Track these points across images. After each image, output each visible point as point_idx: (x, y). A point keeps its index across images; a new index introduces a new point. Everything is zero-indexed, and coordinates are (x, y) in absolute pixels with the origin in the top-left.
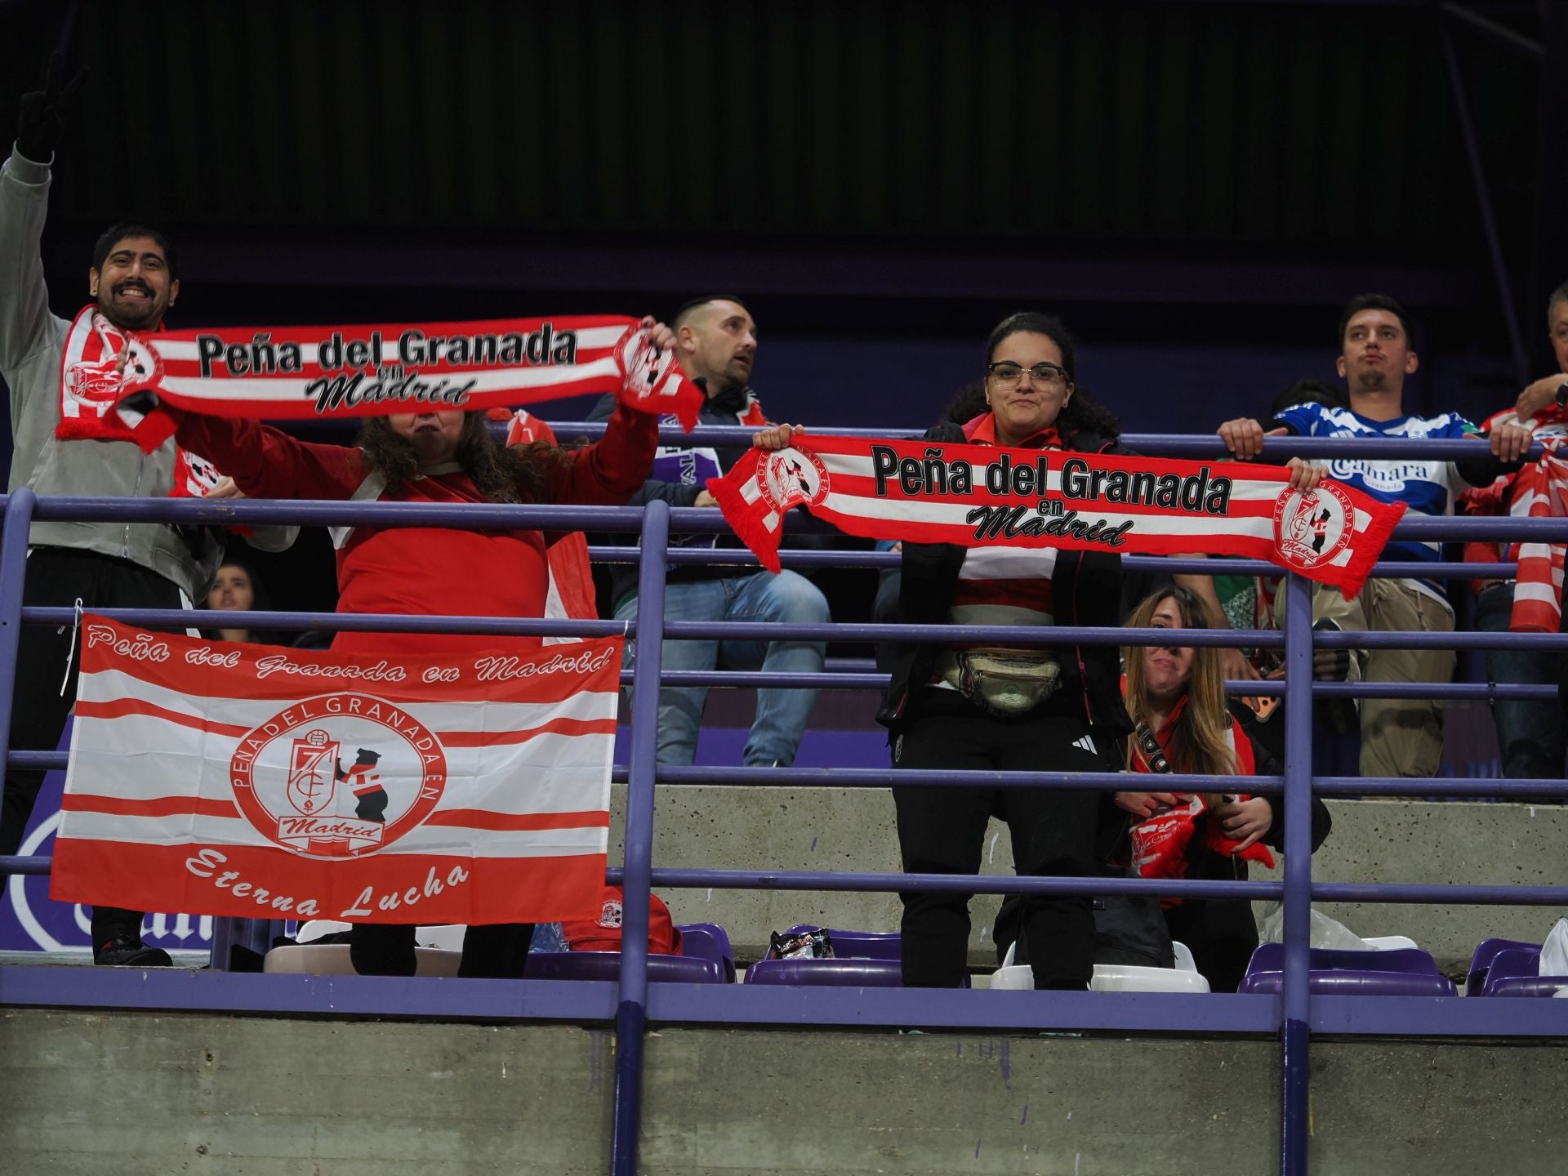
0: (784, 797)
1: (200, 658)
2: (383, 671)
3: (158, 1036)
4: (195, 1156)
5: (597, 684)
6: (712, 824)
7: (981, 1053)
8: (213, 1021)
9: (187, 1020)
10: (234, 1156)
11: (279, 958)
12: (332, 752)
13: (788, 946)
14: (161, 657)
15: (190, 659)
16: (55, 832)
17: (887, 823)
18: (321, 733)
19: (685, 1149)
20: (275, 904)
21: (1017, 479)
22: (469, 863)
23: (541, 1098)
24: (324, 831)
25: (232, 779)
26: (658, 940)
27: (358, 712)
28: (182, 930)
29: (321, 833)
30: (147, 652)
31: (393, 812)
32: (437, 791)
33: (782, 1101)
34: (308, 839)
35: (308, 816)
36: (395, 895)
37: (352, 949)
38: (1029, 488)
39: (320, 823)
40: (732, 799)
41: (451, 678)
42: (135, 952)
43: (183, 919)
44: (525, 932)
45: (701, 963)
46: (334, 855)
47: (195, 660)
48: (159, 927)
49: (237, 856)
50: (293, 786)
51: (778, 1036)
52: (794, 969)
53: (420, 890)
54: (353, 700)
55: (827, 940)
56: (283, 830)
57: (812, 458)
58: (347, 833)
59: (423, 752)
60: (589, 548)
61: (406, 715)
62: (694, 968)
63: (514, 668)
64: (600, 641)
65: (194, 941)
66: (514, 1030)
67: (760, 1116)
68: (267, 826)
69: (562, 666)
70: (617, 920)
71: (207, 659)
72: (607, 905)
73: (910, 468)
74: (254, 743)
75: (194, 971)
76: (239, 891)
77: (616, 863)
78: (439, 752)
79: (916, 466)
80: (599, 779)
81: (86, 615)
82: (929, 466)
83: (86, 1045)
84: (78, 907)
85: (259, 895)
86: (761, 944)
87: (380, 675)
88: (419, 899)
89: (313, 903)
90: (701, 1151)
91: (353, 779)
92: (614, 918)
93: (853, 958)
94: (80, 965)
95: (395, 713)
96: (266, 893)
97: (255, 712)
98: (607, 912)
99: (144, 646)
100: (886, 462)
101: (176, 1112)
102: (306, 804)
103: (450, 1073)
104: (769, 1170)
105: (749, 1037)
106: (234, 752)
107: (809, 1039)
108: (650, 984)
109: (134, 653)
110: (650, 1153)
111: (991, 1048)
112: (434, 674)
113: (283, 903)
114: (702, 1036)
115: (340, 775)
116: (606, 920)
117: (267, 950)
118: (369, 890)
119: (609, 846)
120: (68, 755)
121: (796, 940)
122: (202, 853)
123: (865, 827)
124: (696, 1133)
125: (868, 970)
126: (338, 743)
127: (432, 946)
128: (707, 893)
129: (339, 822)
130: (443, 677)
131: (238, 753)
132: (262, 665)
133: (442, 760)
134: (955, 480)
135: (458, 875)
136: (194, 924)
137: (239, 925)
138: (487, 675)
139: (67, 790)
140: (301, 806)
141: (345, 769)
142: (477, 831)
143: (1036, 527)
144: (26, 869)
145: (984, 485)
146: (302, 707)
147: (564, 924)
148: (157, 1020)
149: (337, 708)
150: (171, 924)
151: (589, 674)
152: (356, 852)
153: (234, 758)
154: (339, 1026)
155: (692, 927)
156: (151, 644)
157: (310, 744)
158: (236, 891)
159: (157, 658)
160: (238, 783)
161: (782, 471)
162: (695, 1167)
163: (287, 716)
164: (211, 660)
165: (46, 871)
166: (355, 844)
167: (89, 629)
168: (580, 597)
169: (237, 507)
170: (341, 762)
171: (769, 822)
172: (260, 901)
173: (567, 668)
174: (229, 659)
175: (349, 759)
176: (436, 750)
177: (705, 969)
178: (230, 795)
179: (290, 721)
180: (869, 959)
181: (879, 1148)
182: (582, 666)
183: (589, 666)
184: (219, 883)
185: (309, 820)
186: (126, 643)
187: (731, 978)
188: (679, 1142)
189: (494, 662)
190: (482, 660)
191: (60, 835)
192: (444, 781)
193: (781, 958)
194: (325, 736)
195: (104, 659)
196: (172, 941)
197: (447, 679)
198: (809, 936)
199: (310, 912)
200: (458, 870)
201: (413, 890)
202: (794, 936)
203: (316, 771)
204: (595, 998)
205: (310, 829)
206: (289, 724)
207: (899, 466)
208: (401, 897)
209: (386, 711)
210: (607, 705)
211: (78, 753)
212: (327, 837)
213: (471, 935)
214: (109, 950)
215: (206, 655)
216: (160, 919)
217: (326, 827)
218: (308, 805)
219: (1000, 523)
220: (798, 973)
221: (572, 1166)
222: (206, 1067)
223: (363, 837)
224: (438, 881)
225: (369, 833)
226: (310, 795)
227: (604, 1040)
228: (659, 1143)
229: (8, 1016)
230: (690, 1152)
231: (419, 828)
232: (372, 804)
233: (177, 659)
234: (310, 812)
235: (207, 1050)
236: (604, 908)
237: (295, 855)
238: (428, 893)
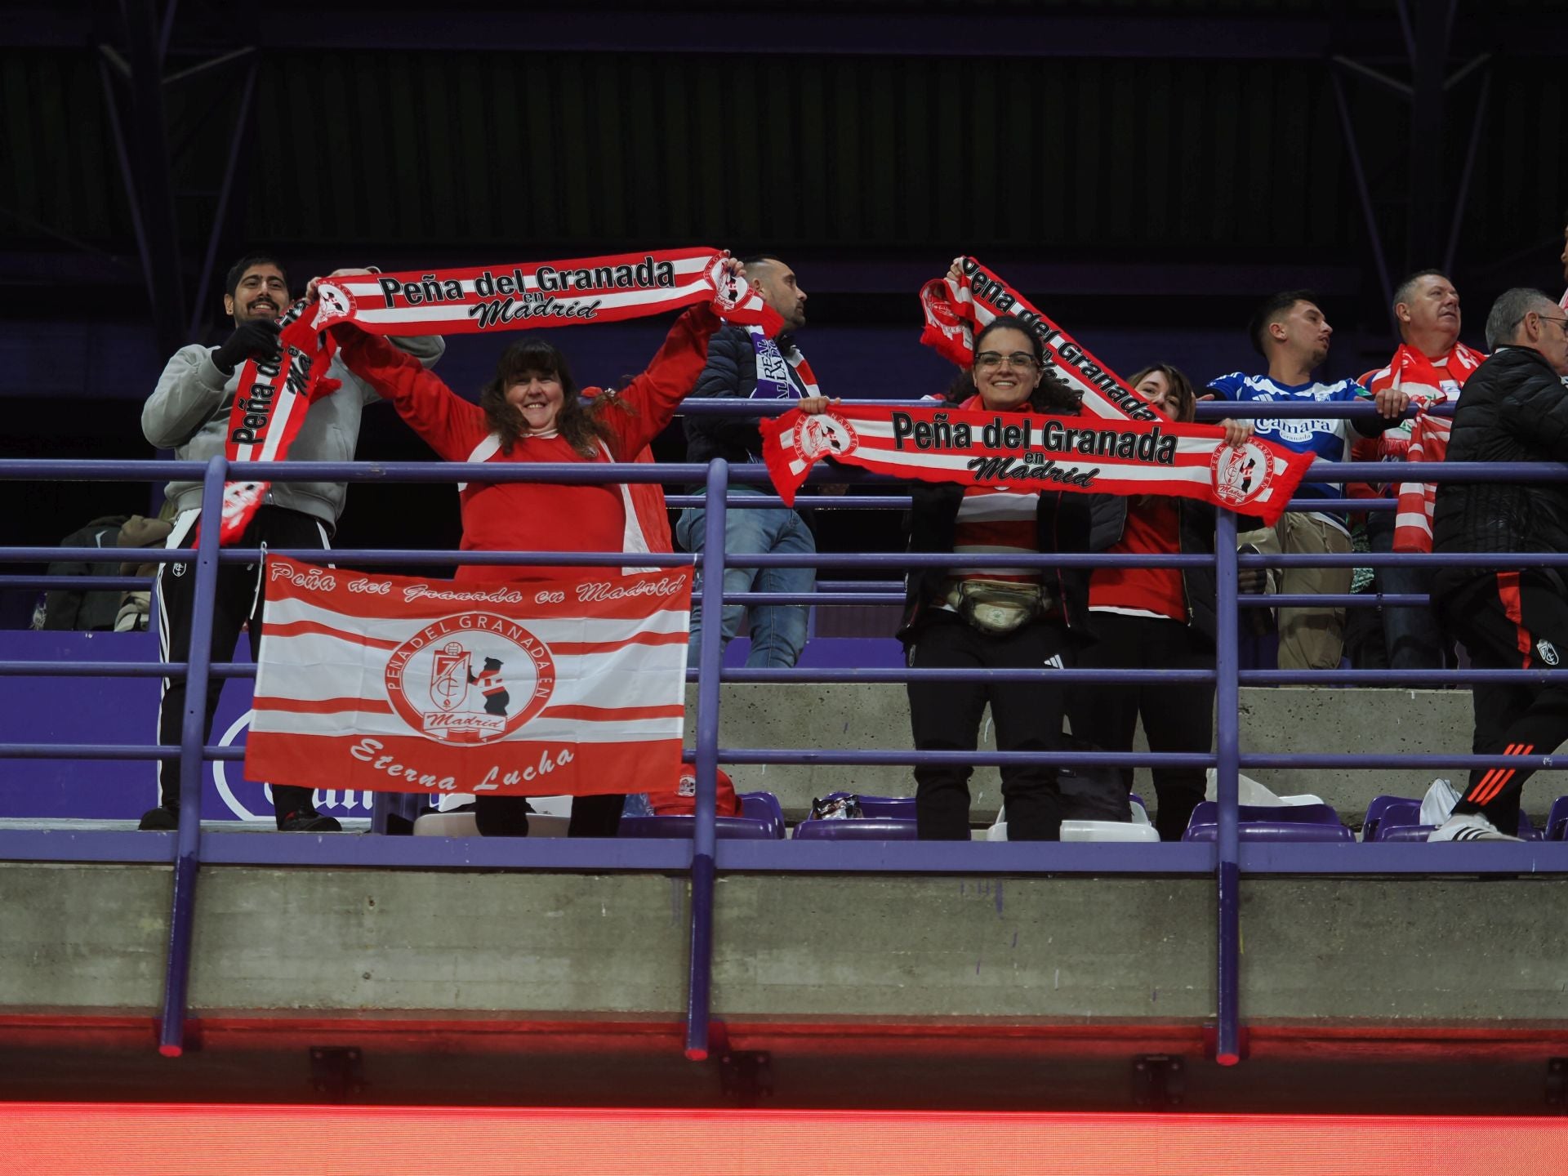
0: (822, 691)
1: (360, 587)
2: (504, 595)
3: (331, 887)
4: (362, 981)
5: (673, 604)
6: (765, 714)
7: (980, 891)
8: (374, 874)
9: (354, 874)
10: (392, 981)
11: (425, 824)
12: (464, 660)
13: (826, 809)
14: (329, 587)
15: (352, 588)
16: (247, 726)
17: (904, 710)
18: (456, 645)
19: (747, 970)
20: (422, 781)
21: (1007, 436)
22: (574, 747)
23: (633, 932)
24: (459, 723)
25: (387, 684)
26: (724, 806)
27: (484, 627)
28: (349, 802)
29: (457, 725)
30: (318, 583)
31: (513, 709)
32: (548, 691)
33: (823, 931)
34: (446, 730)
35: (447, 711)
36: (516, 773)
37: (477, 817)
38: (1017, 444)
39: (457, 716)
40: (781, 693)
41: (557, 600)
42: (312, 820)
43: (349, 794)
44: (618, 801)
45: (758, 823)
46: (467, 742)
47: (355, 589)
48: (331, 802)
49: (391, 744)
50: (434, 687)
51: (820, 880)
52: (832, 828)
53: (536, 769)
54: (480, 618)
55: (857, 804)
56: (427, 723)
57: (844, 423)
58: (478, 724)
59: (537, 660)
60: (666, 496)
61: (523, 630)
62: (753, 827)
63: (608, 592)
64: (676, 570)
65: (358, 811)
66: (611, 879)
67: (806, 943)
68: (414, 720)
69: (645, 589)
70: (692, 791)
71: (365, 588)
72: (682, 779)
73: (923, 430)
74: (403, 655)
75: (359, 835)
76: (394, 771)
77: (690, 748)
78: (550, 660)
79: (927, 428)
80: (676, 679)
81: (269, 554)
82: (937, 428)
83: (274, 895)
84: (267, 786)
85: (409, 775)
86: (806, 807)
87: (502, 599)
88: (535, 777)
89: (451, 780)
90: (760, 971)
91: (482, 682)
92: (689, 789)
93: (878, 818)
94: (268, 832)
95: (514, 628)
96: (414, 773)
97: (403, 629)
98: (683, 784)
99: (316, 579)
100: (903, 425)
101: (346, 946)
102: (445, 703)
103: (561, 913)
104: (814, 986)
105: (796, 882)
106: (388, 662)
107: (844, 883)
108: (719, 840)
109: (308, 584)
110: (720, 974)
111: (988, 888)
112: (544, 597)
113: (428, 780)
114: (759, 881)
115: (472, 679)
116: (683, 791)
117: (415, 817)
118: (496, 769)
119: (685, 732)
120: (256, 667)
121: (832, 805)
122: (364, 742)
123: (886, 714)
124: (756, 958)
125: (890, 827)
126: (469, 653)
127: (546, 812)
128: (762, 768)
129: (471, 716)
130: (552, 599)
131: (391, 663)
132: (409, 592)
133: (551, 667)
134: (958, 438)
135: (565, 757)
136: (358, 797)
137: (395, 798)
138: (586, 597)
139: (257, 693)
140: (441, 704)
141: (476, 673)
142: (580, 722)
143: (1023, 473)
144: (226, 757)
145: (981, 441)
146: (441, 624)
147: (650, 794)
148: (330, 874)
149: (467, 624)
150: (340, 797)
151: (666, 597)
152: (485, 740)
153: (388, 667)
154: (473, 876)
155: (751, 795)
156: (321, 577)
157: (447, 654)
158: (391, 771)
159: (326, 588)
160: (391, 686)
161: (818, 432)
162: (755, 985)
163: (429, 631)
164: (368, 589)
165: (240, 758)
166: (484, 733)
167: (272, 565)
168: (659, 535)
169: (388, 468)
170: (472, 669)
171: (810, 711)
172: (410, 779)
173: (649, 591)
174: (382, 588)
175: (478, 667)
176: (546, 658)
177: (761, 828)
178: (386, 697)
179: (432, 635)
180: (890, 818)
181: (900, 968)
182: (661, 590)
183: (666, 590)
184: (378, 765)
185: (448, 715)
186: (301, 577)
187: (782, 835)
188: (743, 965)
189: (592, 586)
190: (582, 586)
191: (252, 729)
192: (553, 682)
193: (821, 818)
194: (460, 647)
195: (286, 590)
196: (341, 810)
197: (554, 600)
198: (843, 801)
199: (449, 787)
200: (565, 752)
201: (530, 769)
202: (831, 801)
203: (452, 677)
204: (675, 852)
205: (448, 722)
206: (431, 638)
207: (914, 428)
208: (520, 774)
209: (507, 626)
210: (682, 620)
211: (265, 664)
212: (461, 728)
213: (578, 803)
214: (292, 819)
215: (365, 584)
216: (331, 794)
217: (460, 720)
218: (447, 703)
219: (994, 469)
220: (835, 830)
221: (659, 985)
222: (368, 910)
223: (490, 726)
224: (549, 762)
225: (495, 724)
226: (448, 695)
227: (682, 885)
228: (727, 966)
229: (213, 873)
230: (751, 972)
231: (535, 719)
232: (497, 702)
233: (341, 588)
234: (449, 708)
235: (370, 897)
236: (681, 781)
237: (437, 743)
238: (542, 771)
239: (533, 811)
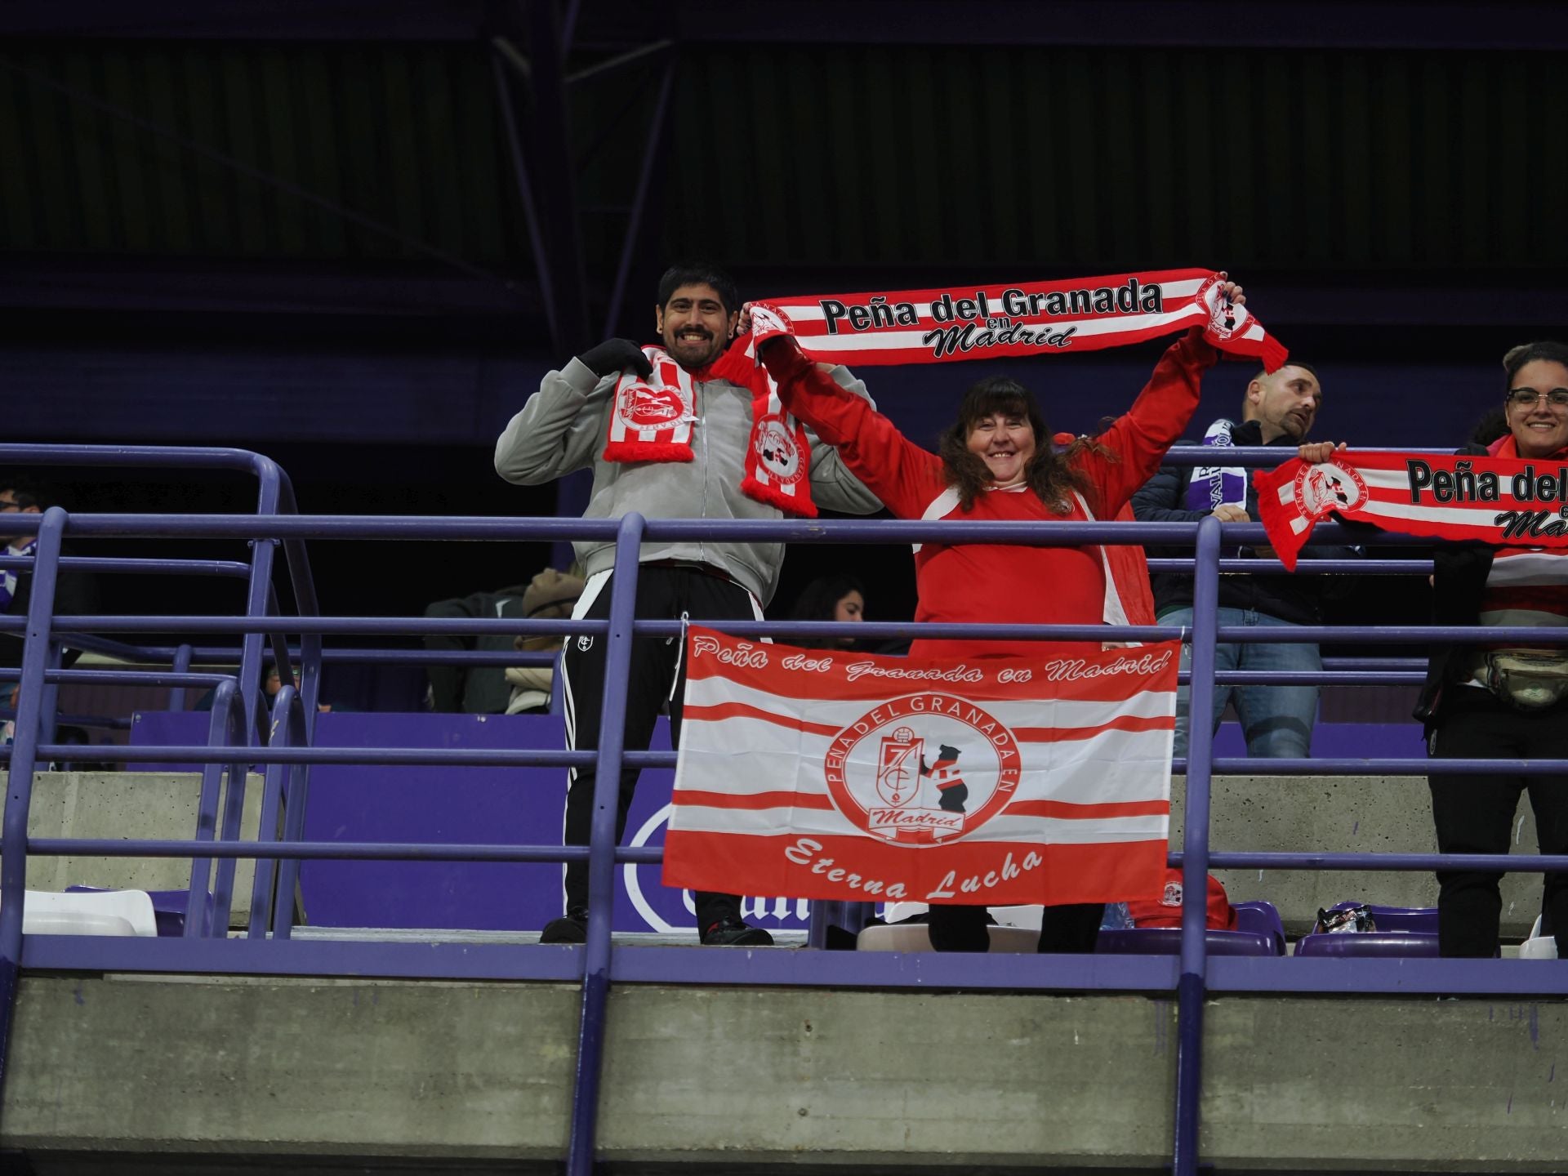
0: (1328, 785)
1: (796, 664)
2: (962, 673)
3: (761, 1009)
4: (797, 1117)
5: (1157, 683)
6: (1263, 811)
7: (1512, 1016)
8: (812, 996)
9: (788, 994)
10: (833, 1117)
11: (870, 936)
12: (916, 748)
13: (1333, 921)
14: (760, 664)
15: (786, 665)
17: (1422, 808)
18: (906, 730)
19: (1242, 1107)
20: (867, 887)
21: (1541, 487)
22: (1043, 849)
23: (1110, 1062)
24: (910, 821)
25: (827, 775)
26: (1215, 917)
27: (939, 710)
28: (781, 911)
29: (907, 823)
30: (747, 660)
31: (973, 804)
32: (1013, 784)
33: (1330, 1062)
34: (895, 829)
35: (895, 807)
36: (976, 878)
38: (1552, 495)
39: (907, 813)
40: (1280, 788)
41: (1024, 679)
42: (739, 932)
43: (781, 903)
45: (1256, 938)
46: (920, 842)
47: (791, 666)
48: (760, 911)
49: (832, 845)
50: (882, 780)
51: (1326, 1003)
52: (1340, 943)
53: (999, 874)
54: (935, 699)
55: (1369, 915)
56: (873, 821)
57: (1352, 473)
58: (933, 825)
59: (1000, 748)
61: (983, 712)
62: (1248, 942)
63: (1081, 670)
64: (1160, 645)
65: (792, 922)
66: (1085, 1001)
67: (1310, 1077)
68: (858, 816)
69: (1125, 667)
70: (1178, 899)
71: (802, 665)
72: (1168, 886)
73: (1443, 481)
74: (845, 742)
75: (793, 949)
77: (1177, 852)
78: (1015, 748)
79: (1449, 478)
80: (1159, 770)
82: (1459, 478)
83: (696, 1018)
84: (686, 892)
85: (852, 880)
86: (1309, 919)
87: (959, 677)
88: (997, 884)
89: (901, 886)
90: (1257, 1108)
91: (936, 774)
93: (1393, 932)
94: (690, 946)
95: (974, 711)
96: (858, 878)
97: (845, 713)
98: (1168, 892)
99: (745, 654)
100: (1420, 474)
101: (779, 1078)
102: (894, 797)
103: (1027, 1040)
104: (1319, 1126)
105: (1299, 1005)
106: (828, 750)
107: (1354, 1006)
108: (1209, 957)
109: (736, 661)
110: (1210, 1111)
111: (1520, 1013)
112: (1008, 675)
113: (873, 887)
114: (1257, 1004)
115: (924, 770)
116: (1168, 899)
117: (859, 930)
118: (952, 875)
119: (1170, 833)
120: (677, 755)
121: (1341, 916)
122: (800, 842)
123: (1403, 811)
124: (1252, 1091)
125: (1407, 942)
126: (922, 740)
127: (1009, 924)
128: (1258, 874)
129: (924, 813)
130: (1017, 678)
131: (831, 751)
132: (852, 669)
133: (1016, 756)
134: (1483, 489)
135: (1033, 860)
136: (792, 906)
137: (835, 907)
138: (1057, 676)
139: (677, 786)
140: (890, 799)
141: (929, 764)
142: (1049, 820)
143: (1558, 529)
144: (640, 860)
145: (1510, 492)
146: (889, 706)
147: (1129, 903)
148: (760, 995)
149: (920, 707)
150: (770, 906)
151: (1149, 675)
152: (940, 840)
153: (828, 755)
154: (926, 998)
155: (1245, 905)
156: (750, 652)
157: (896, 741)
158: (831, 876)
159: (757, 665)
160: (832, 778)
162: (1251, 1123)
163: (876, 715)
164: (805, 666)
165: (658, 860)
166: (938, 832)
167: (695, 639)
169: (827, 527)
170: (925, 759)
171: (1315, 808)
172: (853, 885)
173: (1130, 669)
174: (821, 665)
175: (932, 755)
176: (1010, 745)
177: (1259, 943)
178: (826, 791)
179: (877, 719)
180: (1407, 932)
181: (1419, 1105)
182: (1143, 668)
183: (1149, 668)
184: (816, 869)
185: (897, 811)
186: (728, 652)
187: (1281, 951)
188: (1237, 1101)
189: (1063, 664)
190: (1052, 663)
191: (671, 827)
192: (1018, 775)
193: (1328, 932)
194: (910, 733)
195: (708, 667)
196: (772, 921)
197: (1020, 680)
198: (1352, 912)
199: (898, 895)
200: (1032, 855)
201: (992, 874)
202: (1339, 912)
203: (902, 767)
204: (1159, 971)
205: (898, 820)
206: (878, 722)
207: (1432, 479)
208: (981, 880)
209: (965, 708)
210: (1166, 703)
211: (687, 752)
212: (913, 827)
213: (1050, 915)
214: (715, 931)
215: (801, 661)
216: (760, 903)
217: (911, 817)
218: (896, 798)
219: (1526, 525)
220: (1343, 945)
221: (1139, 1124)
222: (806, 1037)
223: (946, 825)
224: (1014, 866)
225: (952, 822)
226: (897, 789)
227: (1167, 1009)
228: (1218, 1102)
229: (625, 993)
230: (1247, 1110)
231: (997, 817)
232: (953, 797)
233: (774, 665)
234: (897, 804)
235: (807, 1021)
236: (1166, 888)
237: (885, 844)
238: (1005, 877)
239: (995, 923)
